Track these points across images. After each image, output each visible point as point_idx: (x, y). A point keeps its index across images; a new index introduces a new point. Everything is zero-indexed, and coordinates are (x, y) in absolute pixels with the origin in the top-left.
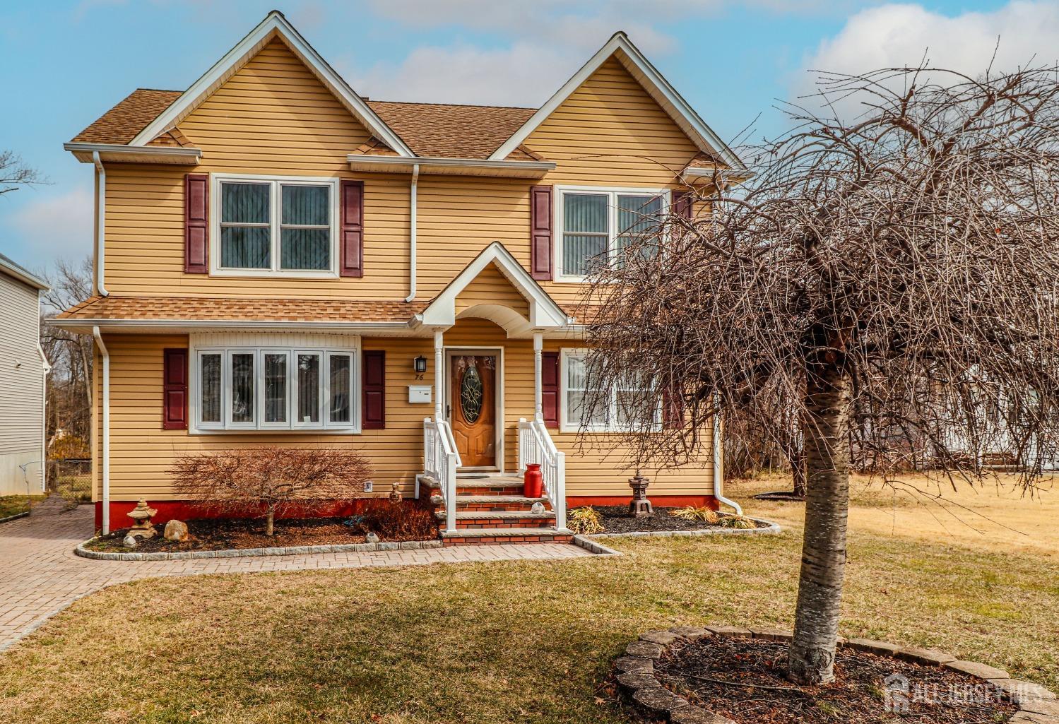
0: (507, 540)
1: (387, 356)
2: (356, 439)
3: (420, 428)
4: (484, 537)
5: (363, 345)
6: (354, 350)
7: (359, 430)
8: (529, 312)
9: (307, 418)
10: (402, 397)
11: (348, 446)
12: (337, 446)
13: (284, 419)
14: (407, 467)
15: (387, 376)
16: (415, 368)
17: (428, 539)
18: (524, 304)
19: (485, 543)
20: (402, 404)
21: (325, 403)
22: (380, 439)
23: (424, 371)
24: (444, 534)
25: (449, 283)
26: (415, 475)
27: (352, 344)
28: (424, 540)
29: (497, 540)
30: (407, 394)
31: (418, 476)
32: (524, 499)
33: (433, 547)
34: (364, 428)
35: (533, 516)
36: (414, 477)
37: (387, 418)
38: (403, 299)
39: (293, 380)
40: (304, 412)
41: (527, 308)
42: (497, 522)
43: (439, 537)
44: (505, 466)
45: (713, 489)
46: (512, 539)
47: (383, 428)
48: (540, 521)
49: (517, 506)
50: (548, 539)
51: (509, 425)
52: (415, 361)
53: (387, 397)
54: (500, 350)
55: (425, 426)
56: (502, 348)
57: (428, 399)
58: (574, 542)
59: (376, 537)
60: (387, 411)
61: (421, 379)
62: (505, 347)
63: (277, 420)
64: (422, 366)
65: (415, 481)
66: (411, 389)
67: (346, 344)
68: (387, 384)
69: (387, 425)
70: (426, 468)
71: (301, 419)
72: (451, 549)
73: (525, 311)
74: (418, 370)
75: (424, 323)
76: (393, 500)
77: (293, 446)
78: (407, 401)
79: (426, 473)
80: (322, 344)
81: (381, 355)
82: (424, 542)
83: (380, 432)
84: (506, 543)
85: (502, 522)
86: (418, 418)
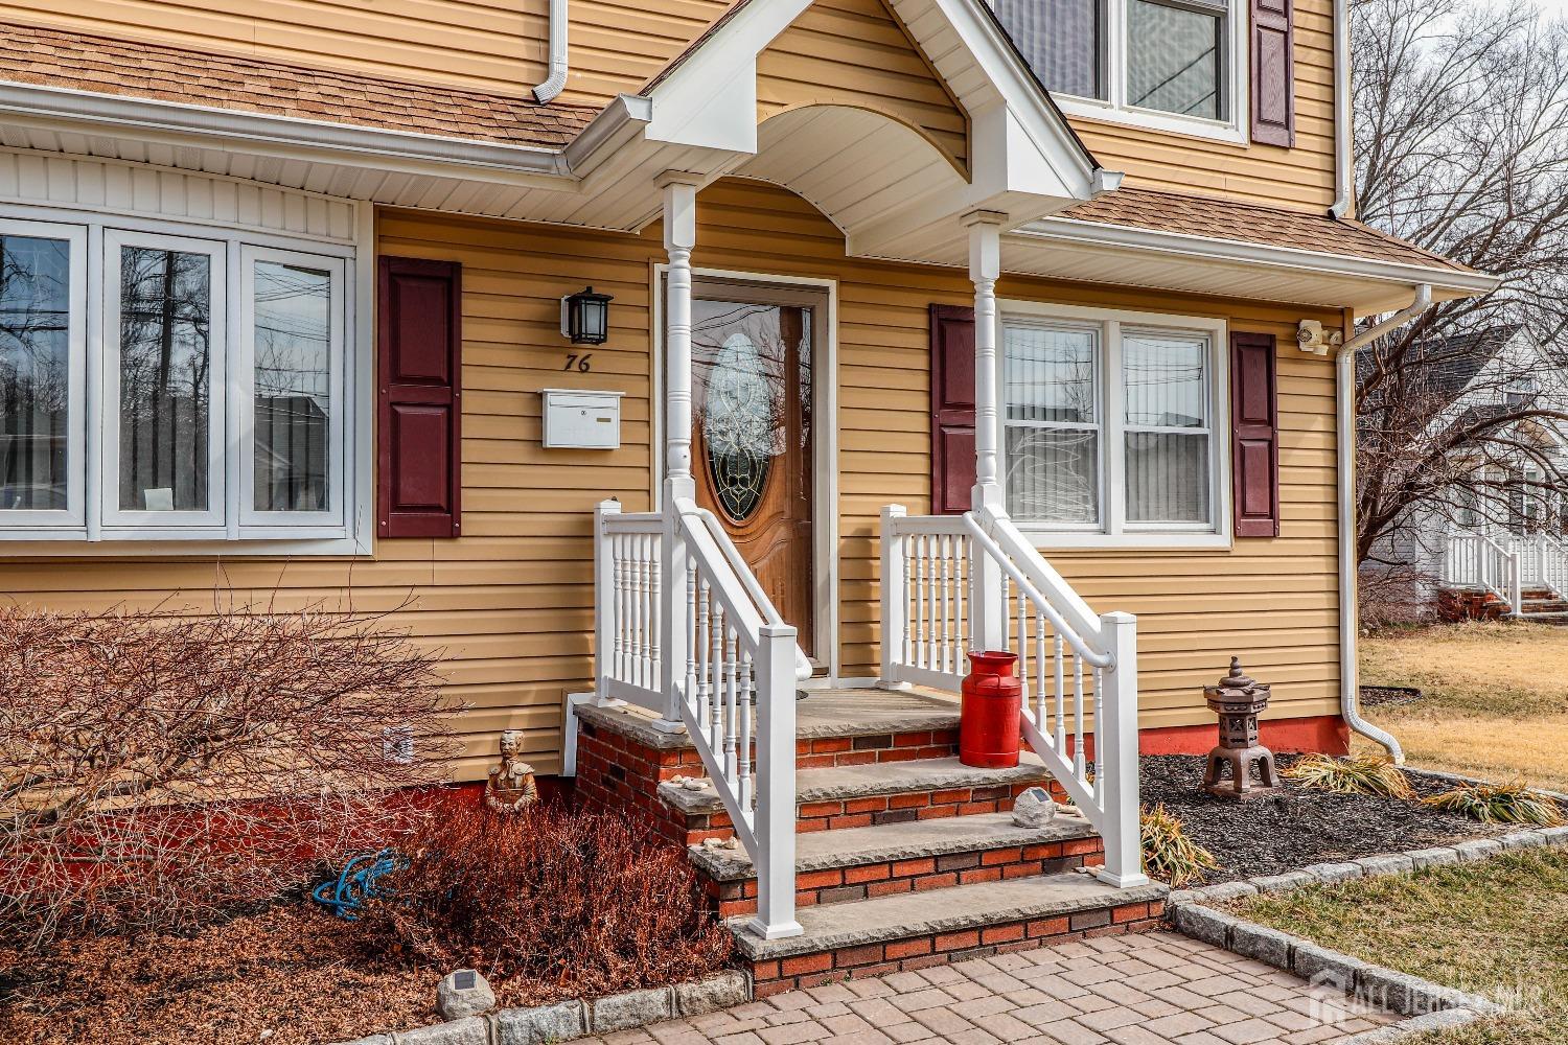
0: (971, 939)
1: (469, 282)
2: (361, 575)
3: (583, 534)
4: (897, 941)
5: (380, 238)
6: (348, 252)
7: (366, 545)
8: (967, 149)
9: (158, 496)
10: (522, 430)
11: (332, 601)
12: (286, 602)
13: (58, 501)
14: (538, 669)
15: (468, 355)
16: (564, 330)
17: (698, 974)
18: (950, 121)
19: (900, 965)
20: (520, 453)
21: (233, 439)
22: (443, 573)
23: (601, 339)
24: (759, 948)
25: (673, 57)
26: (563, 694)
27: (340, 230)
28: (677, 974)
29: (942, 944)
30: (538, 419)
31: (576, 699)
32: (978, 774)
33: (720, 1005)
34: (381, 535)
35: (1022, 835)
36: (561, 705)
37: (468, 500)
38: (523, 92)
39: (96, 342)
40: (145, 473)
41: (964, 136)
42: (917, 869)
43: (739, 959)
44: (841, 655)
45: (1339, 697)
46: (989, 937)
47: (452, 533)
48: (1044, 853)
49: (953, 800)
50: (1095, 920)
51: (854, 525)
52: (565, 306)
53: (469, 427)
54: (825, 290)
55: (600, 529)
56: (832, 284)
57: (609, 437)
58: (1174, 924)
59: (483, 989)
60: (468, 476)
61: (584, 369)
62: (841, 283)
63: (28, 503)
64: (593, 320)
65: (562, 717)
66: (550, 399)
67: (318, 227)
68: (468, 378)
69: (469, 524)
70: (607, 672)
71: (132, 498)
72: (790, 1002)
73: (958, 143)
74: (577, 337)
75: (653, 132)
76: (502, 797)
77: (96, 605)
78: (537, 442)
79: (605, 690)
80: (224, 213)
81: (447, 279)
82: (685, 989)
83: (441, 548)
84: (967, 953)
85: (930, 866)
86: (577, 501)
